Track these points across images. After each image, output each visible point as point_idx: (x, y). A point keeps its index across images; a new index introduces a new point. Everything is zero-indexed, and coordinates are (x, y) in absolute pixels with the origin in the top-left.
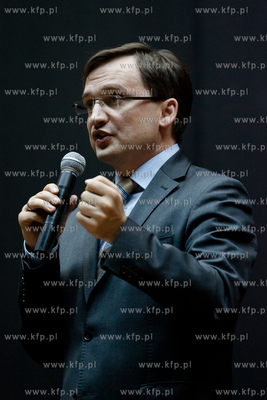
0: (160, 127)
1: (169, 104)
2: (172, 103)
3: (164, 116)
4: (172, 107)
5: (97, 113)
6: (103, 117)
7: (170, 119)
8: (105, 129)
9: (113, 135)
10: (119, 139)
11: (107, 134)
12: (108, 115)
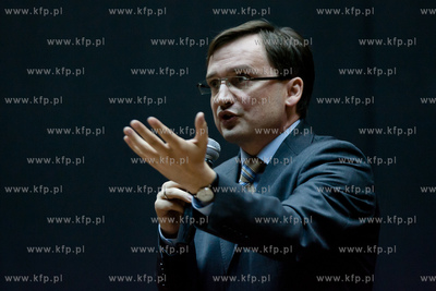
0: (287, 106)
1: (295, 84)
2: (298, 82)
3: (290, 95)
4: (297, 86)
5: (223, 94)
6: (229, 98)
7: (295, 98)
8: (232, 110)
9: (240, 116)
10: (246, 120)
11: (232, 115)
12: (235, 96)
